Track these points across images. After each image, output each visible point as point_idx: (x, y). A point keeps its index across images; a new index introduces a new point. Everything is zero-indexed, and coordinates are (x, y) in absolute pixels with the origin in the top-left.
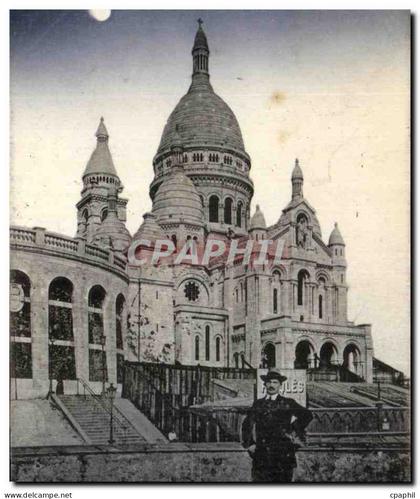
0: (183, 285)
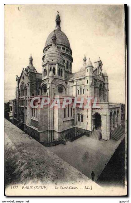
0: (58, 87)
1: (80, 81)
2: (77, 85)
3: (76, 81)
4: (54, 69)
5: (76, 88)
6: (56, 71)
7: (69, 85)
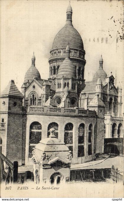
1: (91, 95)
2: (89, 98)
3: (88, 94)
4: (68, 84)
5: (88, 100)
6: (70, 85)
7: (81, 98)
